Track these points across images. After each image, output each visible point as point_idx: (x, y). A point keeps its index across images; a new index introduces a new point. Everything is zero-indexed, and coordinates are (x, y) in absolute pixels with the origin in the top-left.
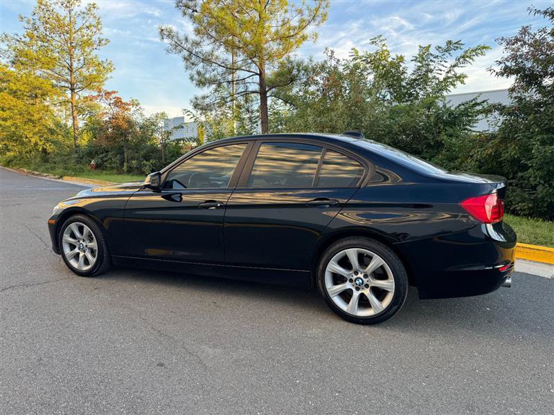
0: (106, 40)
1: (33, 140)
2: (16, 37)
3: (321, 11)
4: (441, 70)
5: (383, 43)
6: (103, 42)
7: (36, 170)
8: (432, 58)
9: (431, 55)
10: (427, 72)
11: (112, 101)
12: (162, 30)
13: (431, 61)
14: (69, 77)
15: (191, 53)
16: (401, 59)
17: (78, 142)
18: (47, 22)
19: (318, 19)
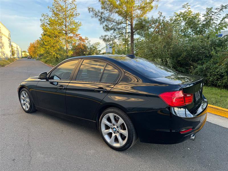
0: (78, 13)
1: (53, 53)
2: (47, 15)
4: (217, 19)
5: (189, 7)
6: (77, 15)
7: (53, 65)
8: (213, 13)
9: (212, 12)
10: (210, 20)
11: (78, 38)
12: (89, 9)
13: (212, 15)
14: (65, 29)
15: (101, 17)
16: (198, 14)
17: (68, 54)
18: (57, 8)
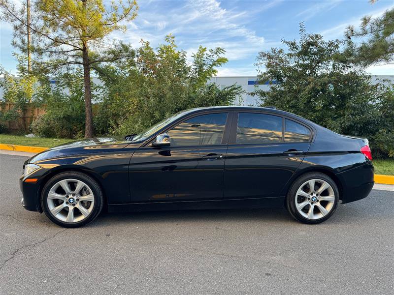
3: (132, 12)
19: (129, 16)
